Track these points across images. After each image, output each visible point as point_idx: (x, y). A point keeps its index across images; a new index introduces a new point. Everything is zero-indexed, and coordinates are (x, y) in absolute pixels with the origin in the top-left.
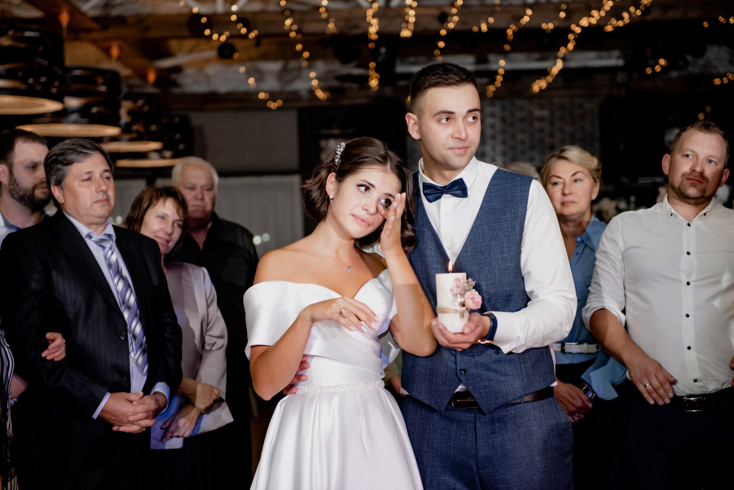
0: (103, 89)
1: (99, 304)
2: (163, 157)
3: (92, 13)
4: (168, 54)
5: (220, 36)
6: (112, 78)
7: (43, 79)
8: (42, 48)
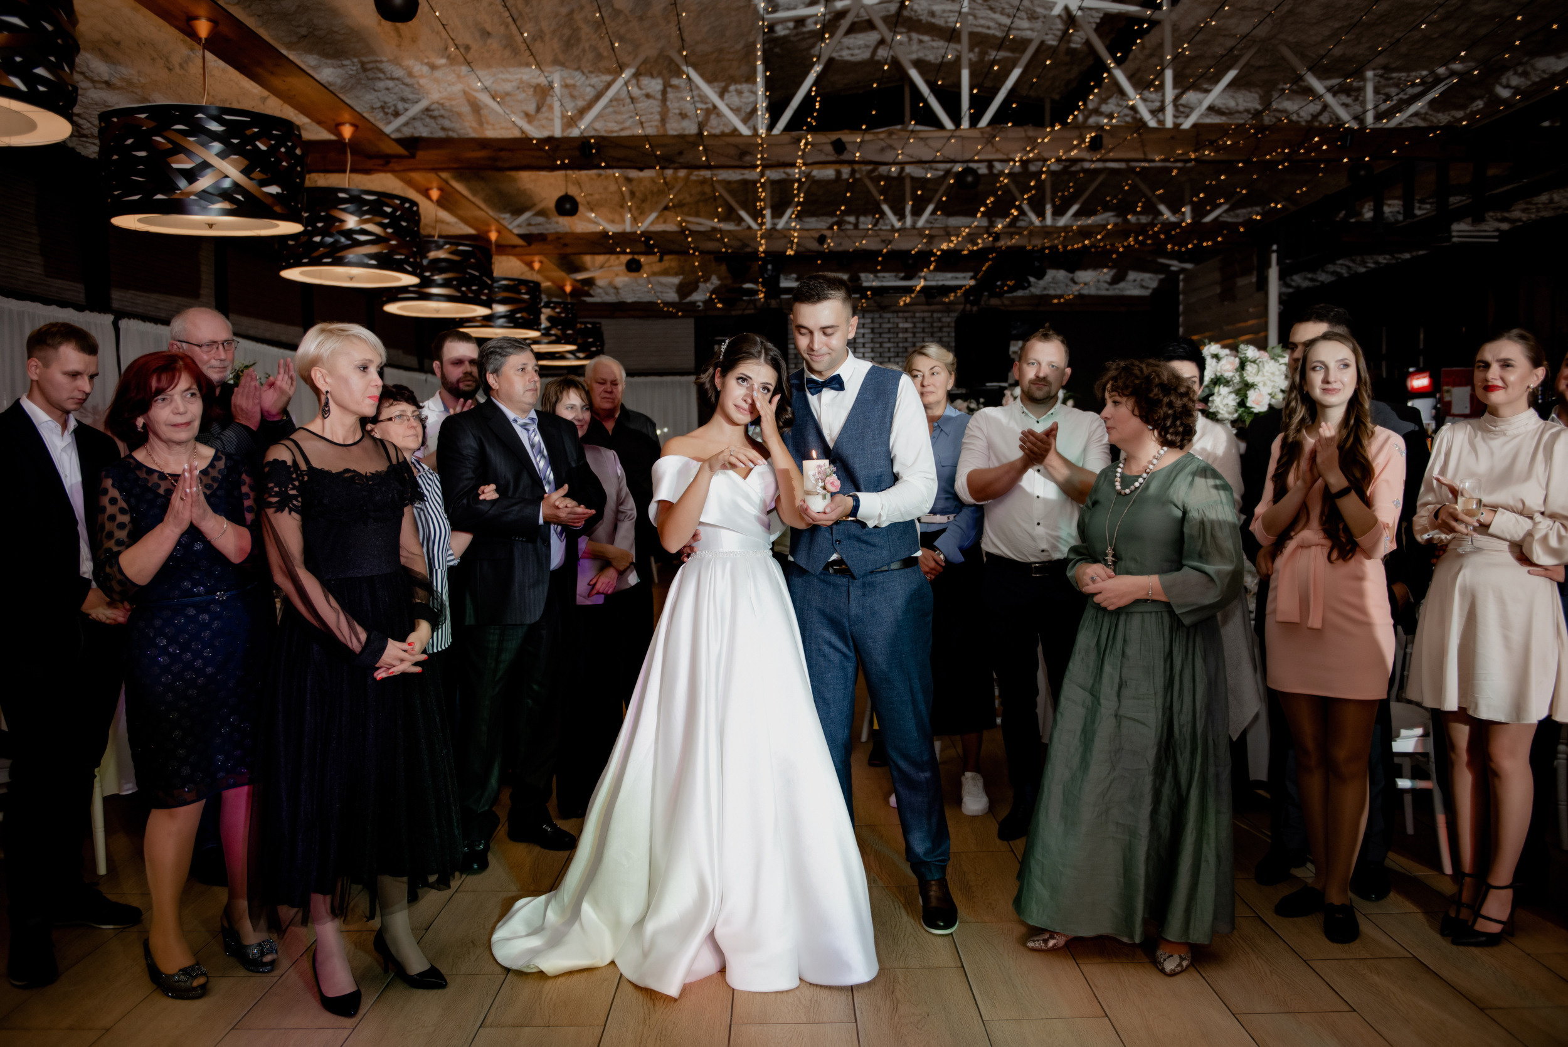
0: (526, 297)
1: (525, 480)
2: (578, 358)
3: (517, 231)
4: (582, 268)
6: (534, 288)
7: (474, 288)
8: (472, 260)
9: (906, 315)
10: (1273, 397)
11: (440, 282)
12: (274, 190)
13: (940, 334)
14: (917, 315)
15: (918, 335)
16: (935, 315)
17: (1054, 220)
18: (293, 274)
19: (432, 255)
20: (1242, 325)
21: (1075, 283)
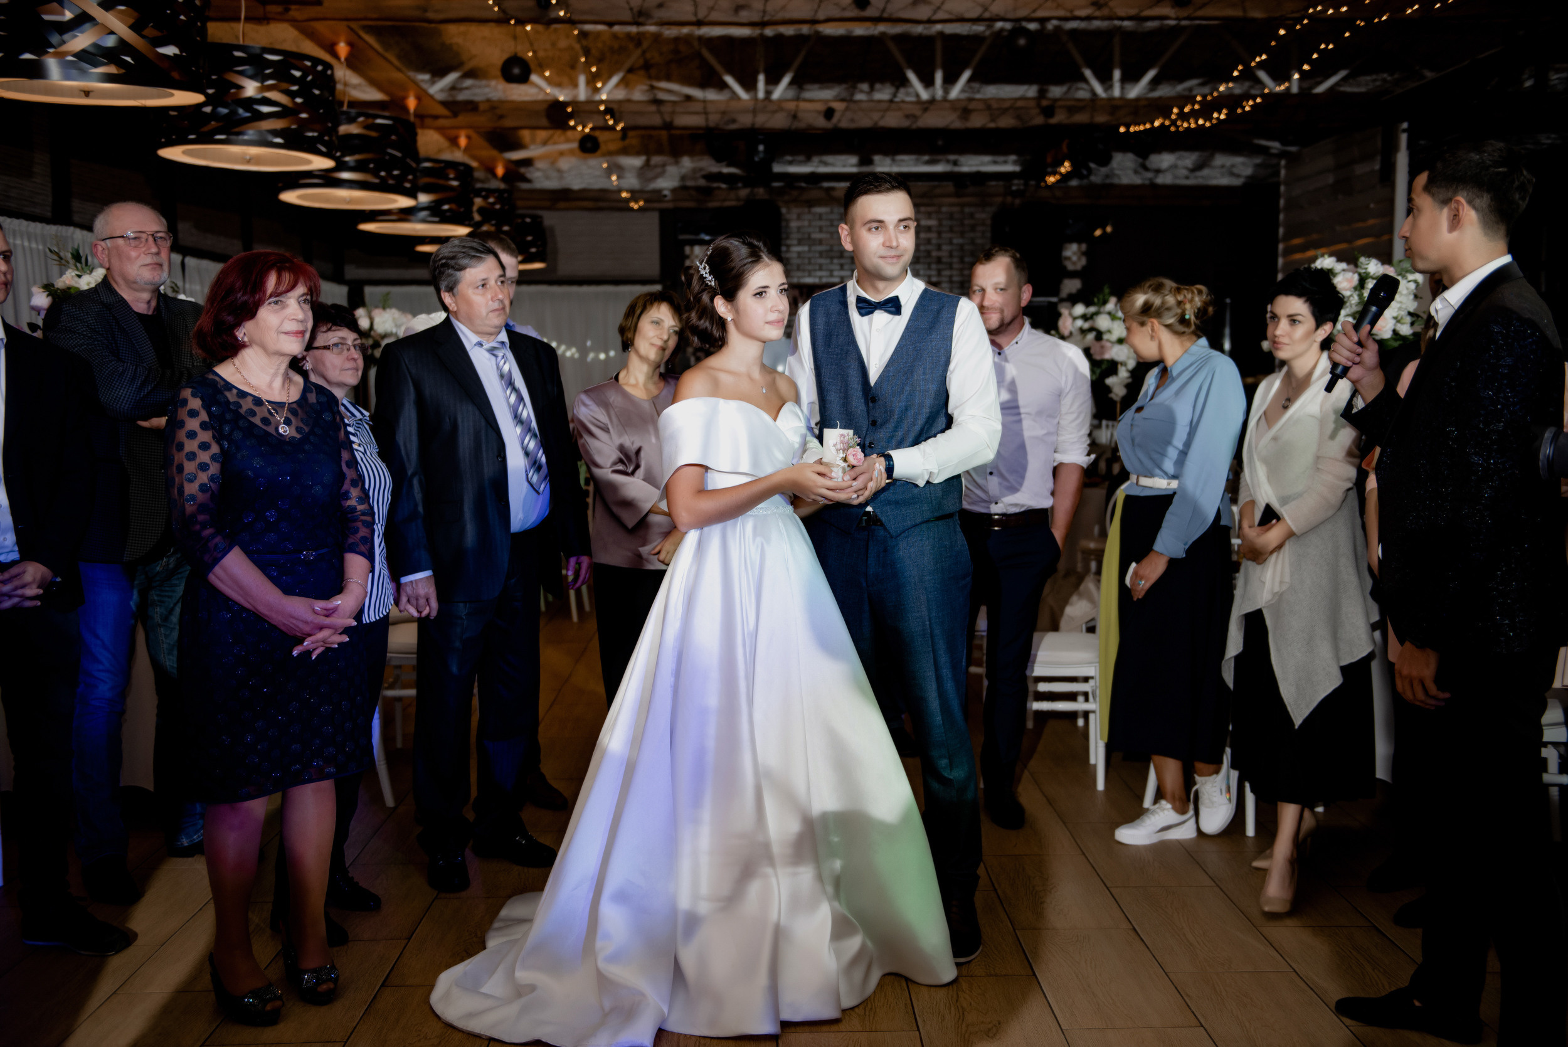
0: (455, 183)
3: (440, 97)
4: (518, 145)
5: (584, 127)
6: (463, 172)
7: (396, 173)
8: (393, 137)
9: (930, 209)
10: (1398, 321)
11: (352, 164)
12: (170, 50)
13: (972, 235)
14: (944, 209)
15: (944, 235)
16: (967, 210)
17: (1122, 88)
18: (174, 153)
19: (343, 129)
20: (1360, 225)
21: (1146, 169)
